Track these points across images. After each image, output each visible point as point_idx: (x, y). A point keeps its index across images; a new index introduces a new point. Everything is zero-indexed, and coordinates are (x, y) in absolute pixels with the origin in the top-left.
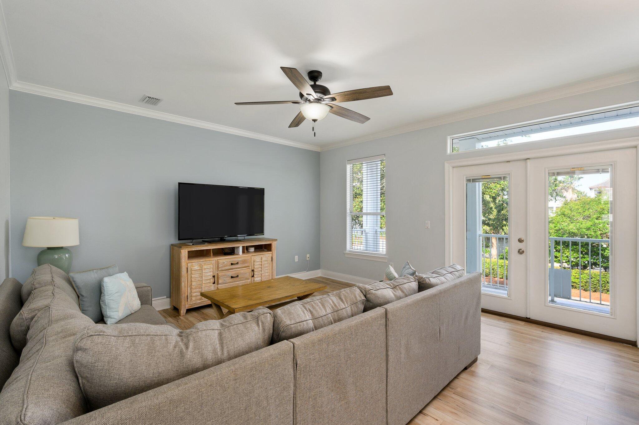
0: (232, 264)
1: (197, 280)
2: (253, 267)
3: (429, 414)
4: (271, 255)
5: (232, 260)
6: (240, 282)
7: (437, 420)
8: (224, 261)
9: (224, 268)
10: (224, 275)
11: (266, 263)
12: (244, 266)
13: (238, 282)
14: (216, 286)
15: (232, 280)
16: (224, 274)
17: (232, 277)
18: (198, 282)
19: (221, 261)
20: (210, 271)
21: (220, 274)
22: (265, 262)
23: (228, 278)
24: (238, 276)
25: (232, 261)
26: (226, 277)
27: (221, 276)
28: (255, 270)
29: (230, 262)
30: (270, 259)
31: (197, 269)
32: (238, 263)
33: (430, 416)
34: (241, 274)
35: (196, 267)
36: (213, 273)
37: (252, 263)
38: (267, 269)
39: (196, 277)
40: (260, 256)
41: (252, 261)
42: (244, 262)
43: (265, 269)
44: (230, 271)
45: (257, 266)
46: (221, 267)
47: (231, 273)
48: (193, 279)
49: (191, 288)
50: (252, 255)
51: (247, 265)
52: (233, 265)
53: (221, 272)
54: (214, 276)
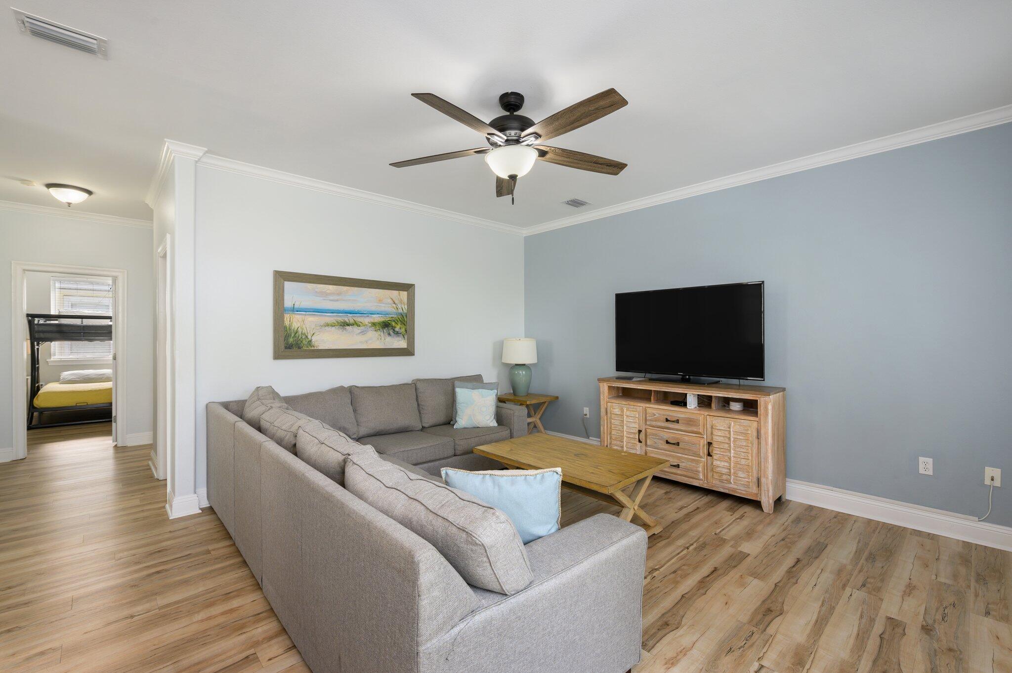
0: (667, 420)
1: (617, 429)
2: (709, 437)
3: (286, 654)
4: (755, 425)
5: (667, 413)
6: (683, 456)
7: (270, 660)
8: (655, 412)
9: (654, 423)
10: (653, 435)
11: (742, 438)
12: (690, 429)
13: (680, 455)
14: (644, 448)
15: (667, 446)
16: (654, 432)
17: (667, 442)
18: (619, 432)
19: (649, 411)
20: (635, 421)
21: (648, 431)
22: (738, 435)
23: (661, 442)
24: (678, 444)
25: (668, 415)
26: (658, 439)
27: (650, 435)
28: (715, 445)
29: (663, 415)
30: (752, 432)
31: (617, 413)
32: (677, 421)
33: (282, 654)
34: (687, 442)
35: (617, 411)
36: (639, 426)
37: (709, 430)
38: (745, 451)
39: (616, 423)
40: (727, 421)
41: (709, 426)
42: (690, 422)
43: (738, 450)
44: (665, 430)
45: (718, 437)
46: (651, 420)
47: (667, 435)
48: (613, 426)
49: (611, 438)
50: (707, 413)
51: (696, 430)
52: (668, 422)
53: (651, 428)
54: (640, 431)
